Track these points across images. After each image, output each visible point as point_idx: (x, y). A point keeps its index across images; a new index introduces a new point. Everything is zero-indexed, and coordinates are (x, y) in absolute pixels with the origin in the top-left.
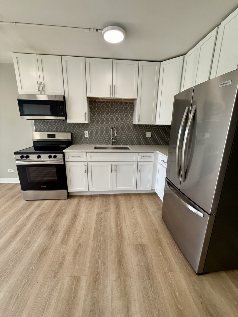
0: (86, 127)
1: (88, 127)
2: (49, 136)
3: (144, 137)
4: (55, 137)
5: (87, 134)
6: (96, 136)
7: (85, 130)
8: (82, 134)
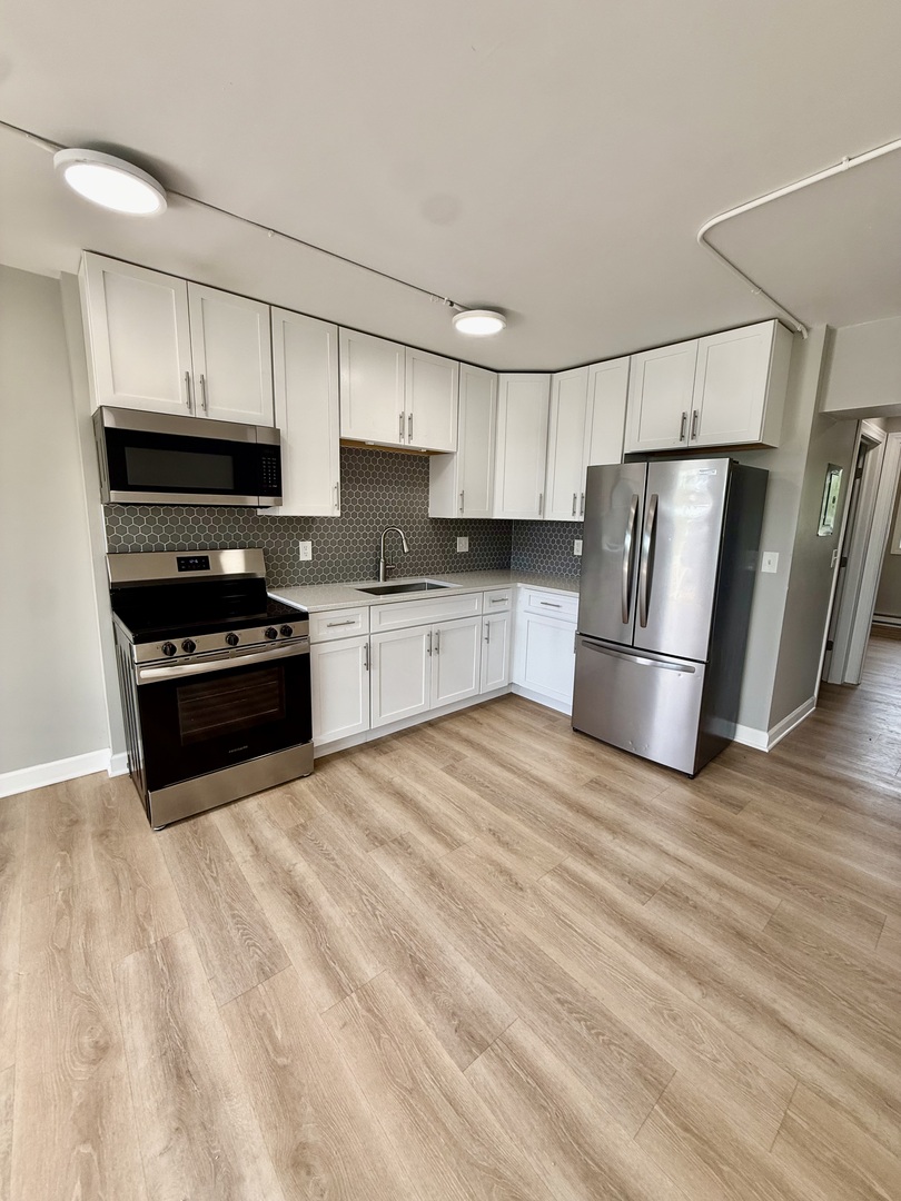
0: (302, 529)
1: (310, 529)
2: (184, 564)
3: (454, 551)
4: (208, 568)
5: (306, 551)
6: (333, 557)
7: (300, 538)
8: (292, 551)
